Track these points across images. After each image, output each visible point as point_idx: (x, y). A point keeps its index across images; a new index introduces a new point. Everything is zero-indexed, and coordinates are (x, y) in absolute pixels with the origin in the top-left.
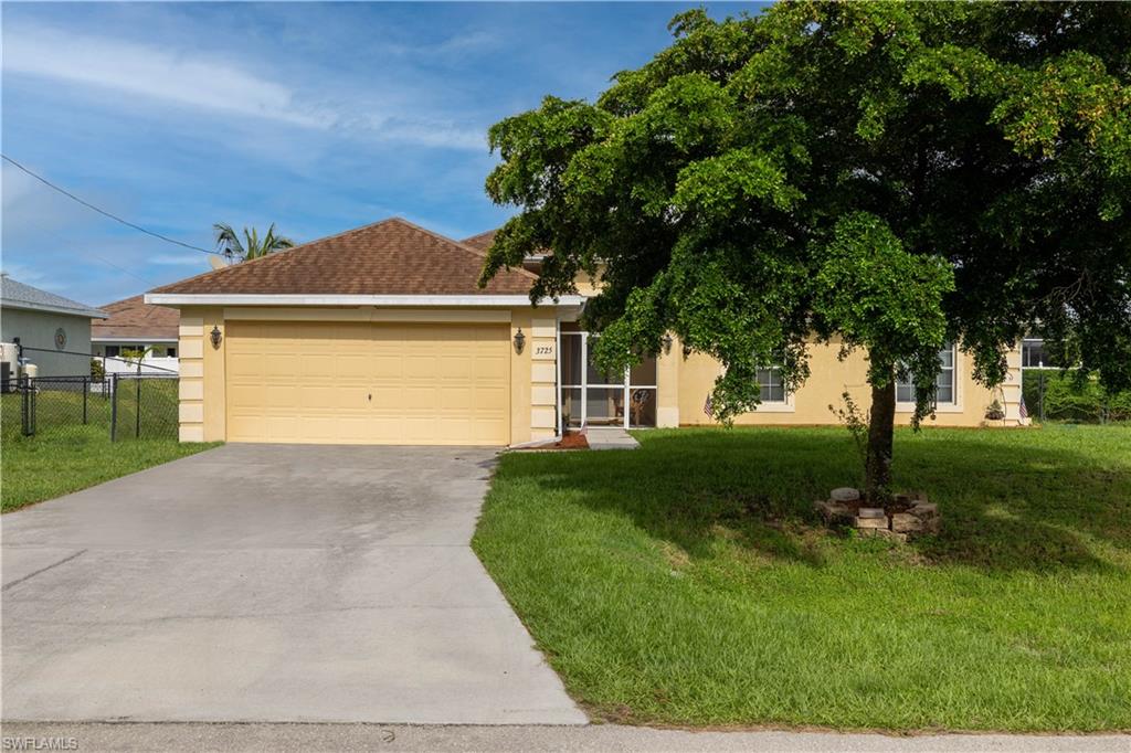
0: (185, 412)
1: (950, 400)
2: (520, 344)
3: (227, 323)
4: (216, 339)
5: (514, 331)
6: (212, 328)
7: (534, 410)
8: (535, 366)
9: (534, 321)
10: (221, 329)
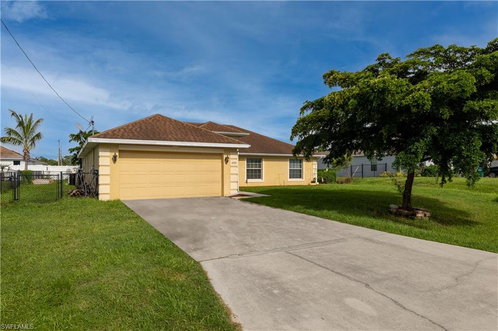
0: (102, 189)
1: (301, 178)
2: (227, 160)
3: (120, 151)
4: (114, 159)
5: (225, 156)
6: (113, 154)
7: (231, 184)
8: (232, 168)
9: (231, 153)
10: (117, 154)
